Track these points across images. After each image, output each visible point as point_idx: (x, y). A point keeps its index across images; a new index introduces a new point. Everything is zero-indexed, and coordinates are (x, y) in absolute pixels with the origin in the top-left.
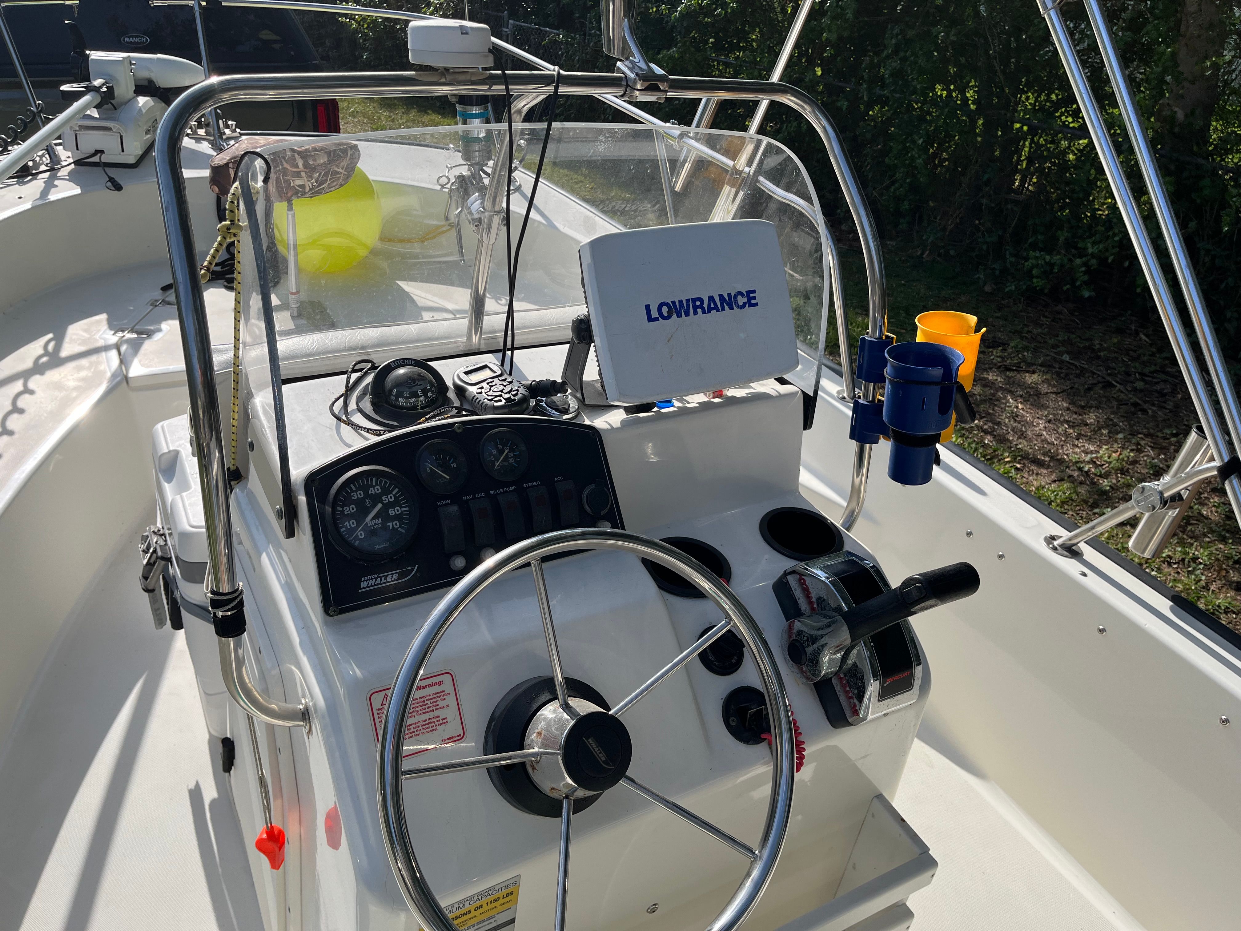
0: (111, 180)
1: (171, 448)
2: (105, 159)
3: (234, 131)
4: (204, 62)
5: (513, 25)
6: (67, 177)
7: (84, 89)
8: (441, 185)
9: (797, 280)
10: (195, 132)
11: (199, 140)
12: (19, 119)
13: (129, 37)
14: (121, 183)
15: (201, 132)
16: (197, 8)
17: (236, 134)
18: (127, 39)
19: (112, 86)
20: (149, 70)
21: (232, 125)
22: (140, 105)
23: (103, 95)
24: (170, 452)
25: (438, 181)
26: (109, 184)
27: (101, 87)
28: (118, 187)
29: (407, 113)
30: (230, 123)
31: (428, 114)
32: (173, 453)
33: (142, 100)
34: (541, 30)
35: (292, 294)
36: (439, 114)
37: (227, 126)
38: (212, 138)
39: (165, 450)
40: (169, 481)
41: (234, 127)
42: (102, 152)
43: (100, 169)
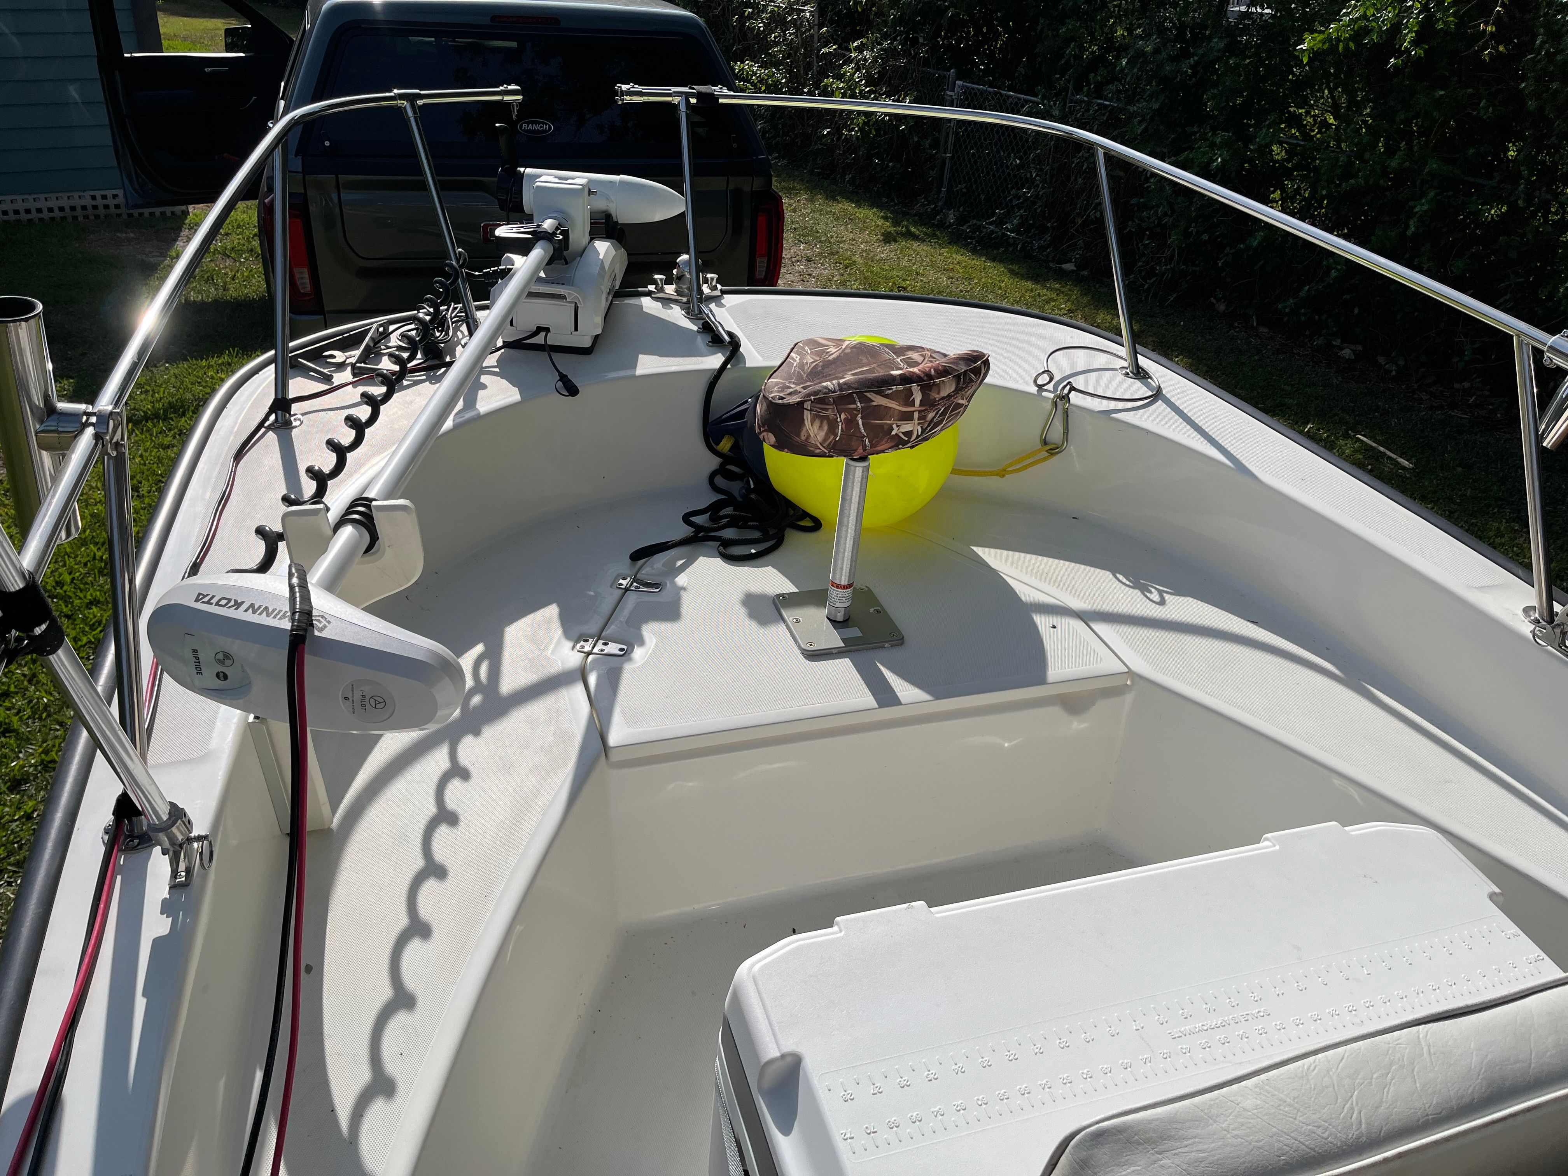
0: (563, 378)
1: (785, 1050)
2: (553, 339)
3: (715, 288)
4: (687, 186)
5: (962, 87)
6: (497, 370)
7: (530, 236)
8: (1037, 385)
9: (1404, 468)
10: (662, 290)
11: (666, 301)
12: (437, 282)
13: (528, 123)
14: (575, 381)
15: (670, 289)
16: (683, 108)
17: (718, 293)
18: (524, 126)
19: (568, 230)
20: (608, 198)
21: (712, 279)
22: (601, 257)
23: (557, 245)
24: (783, 1056)
25: (1035, 381)
26: (560, 384)
27: (554, 234)
28: (572, 390)
29: (812, 200)
30: (709, 276)
31: (839, 202)
32: (789, 1059)
33: (602, 247)
34: (1001, 95)
35: (839, 586)
36: (852, 201)
37: (706, 281)
38: (685, 299)
39: (775, 1053)
40: (786, 1130)
41: (714, 283)
42: (547, 330)
43: (545, 355)
